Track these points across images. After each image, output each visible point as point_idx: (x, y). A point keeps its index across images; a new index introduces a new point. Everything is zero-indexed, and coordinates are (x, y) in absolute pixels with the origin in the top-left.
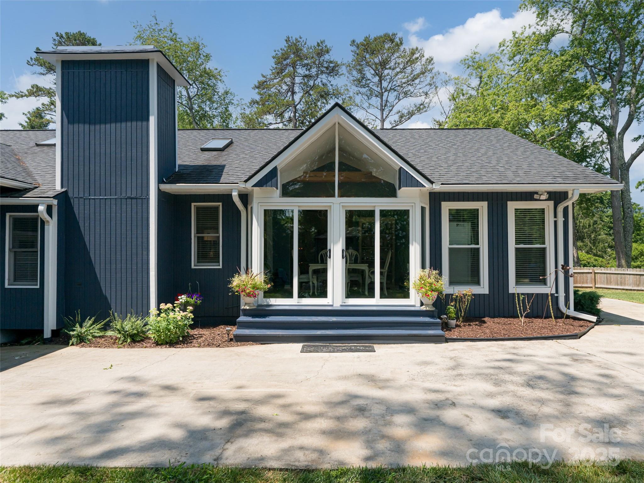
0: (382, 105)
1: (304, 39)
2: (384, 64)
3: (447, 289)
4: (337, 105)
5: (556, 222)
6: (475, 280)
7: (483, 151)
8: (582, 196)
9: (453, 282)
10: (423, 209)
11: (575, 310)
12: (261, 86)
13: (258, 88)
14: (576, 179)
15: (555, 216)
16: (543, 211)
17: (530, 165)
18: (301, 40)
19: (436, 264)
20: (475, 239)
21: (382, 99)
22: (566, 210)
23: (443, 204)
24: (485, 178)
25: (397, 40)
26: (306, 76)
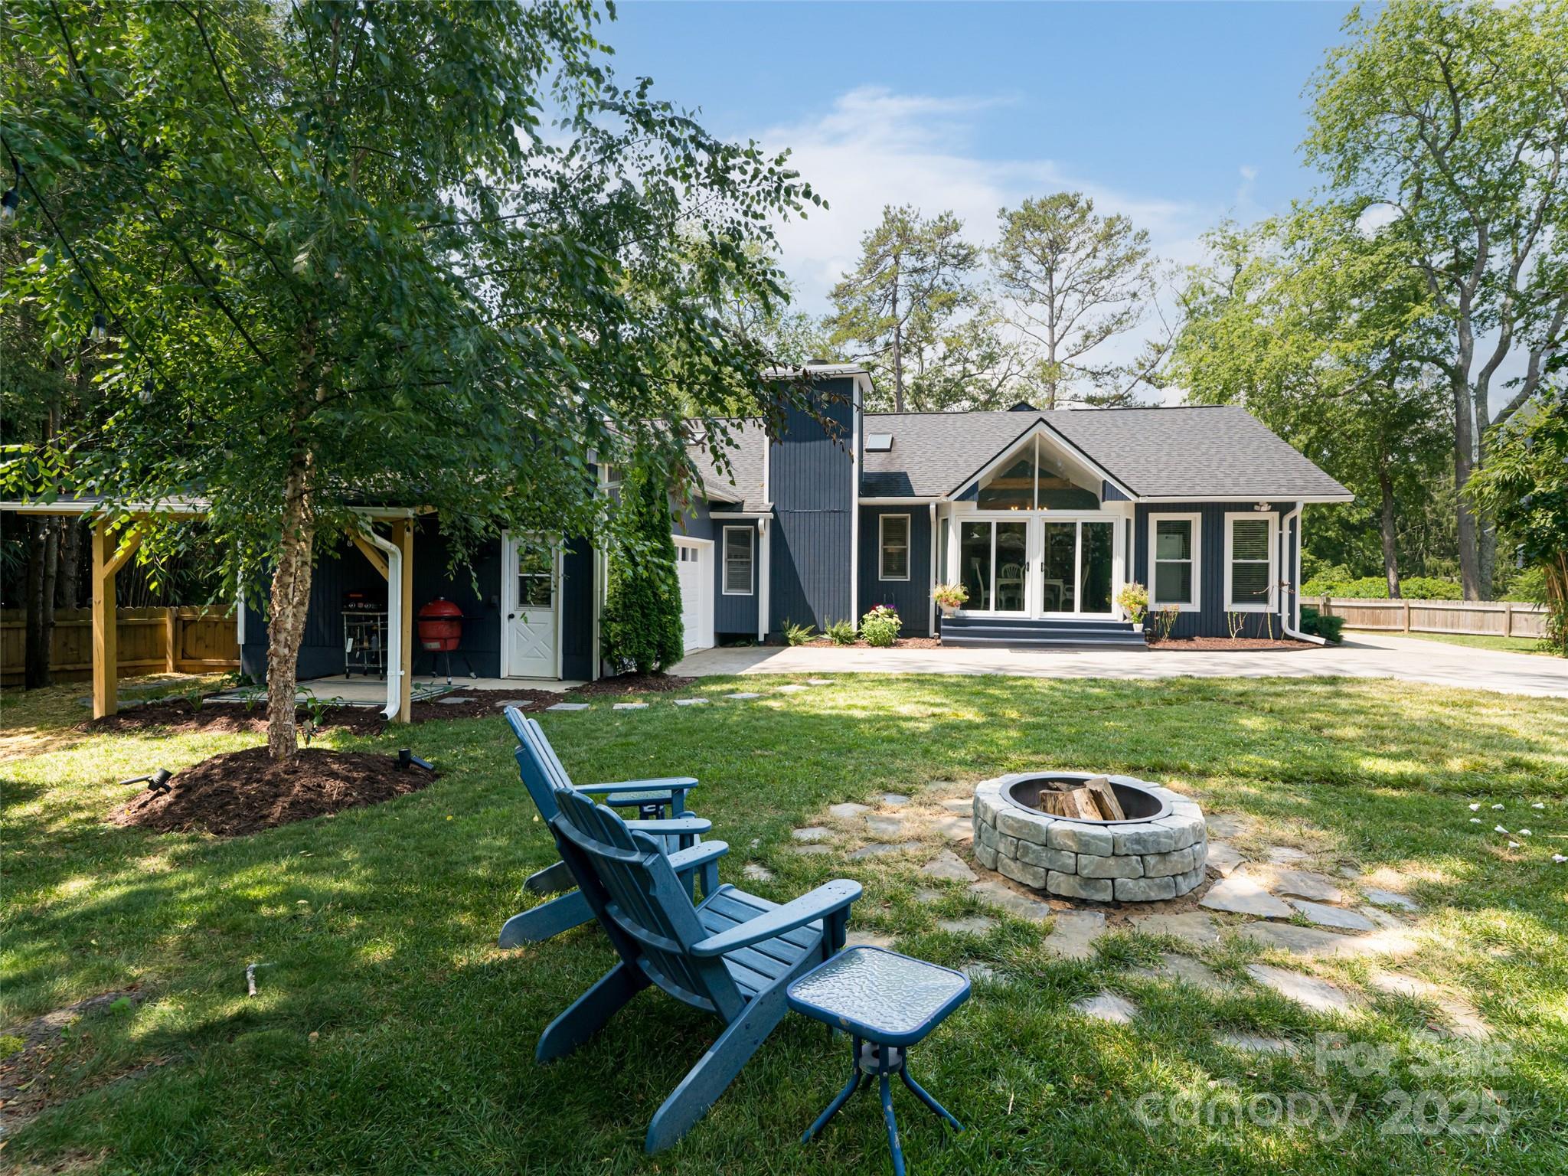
0: (1051, 319)
1: (915, 208)
2: (1056, 246)
3: (1154, 607)
4: (1041, 419)
5: (1281, 536)
6: (1187, 598)
7: (1204, 448)
8: (1306, 505)
9: (1159, 599)
10: (1128, 521)
11: (1301, 631)
12: (842, 292)
13: (836, 295)
14: (1305, 488)
15: (1281, 528)
16: (1267, 522)
17: (1257, 470)
18: (910, 211)
19: (1141, 577)
20: (1187, 554)
21: (1052, 307)
22: (1293, 521)
23: (1151, 515)
24: (1198, 488)
25: (1082, 204)
26: (916, 271)
